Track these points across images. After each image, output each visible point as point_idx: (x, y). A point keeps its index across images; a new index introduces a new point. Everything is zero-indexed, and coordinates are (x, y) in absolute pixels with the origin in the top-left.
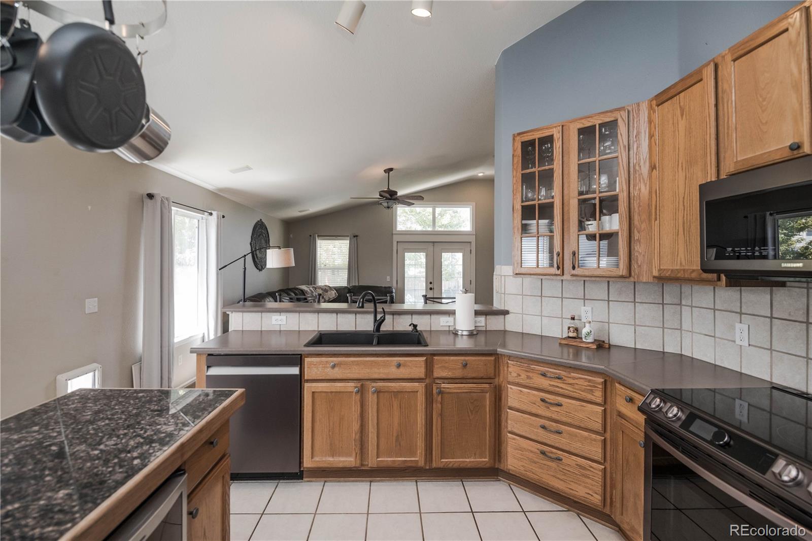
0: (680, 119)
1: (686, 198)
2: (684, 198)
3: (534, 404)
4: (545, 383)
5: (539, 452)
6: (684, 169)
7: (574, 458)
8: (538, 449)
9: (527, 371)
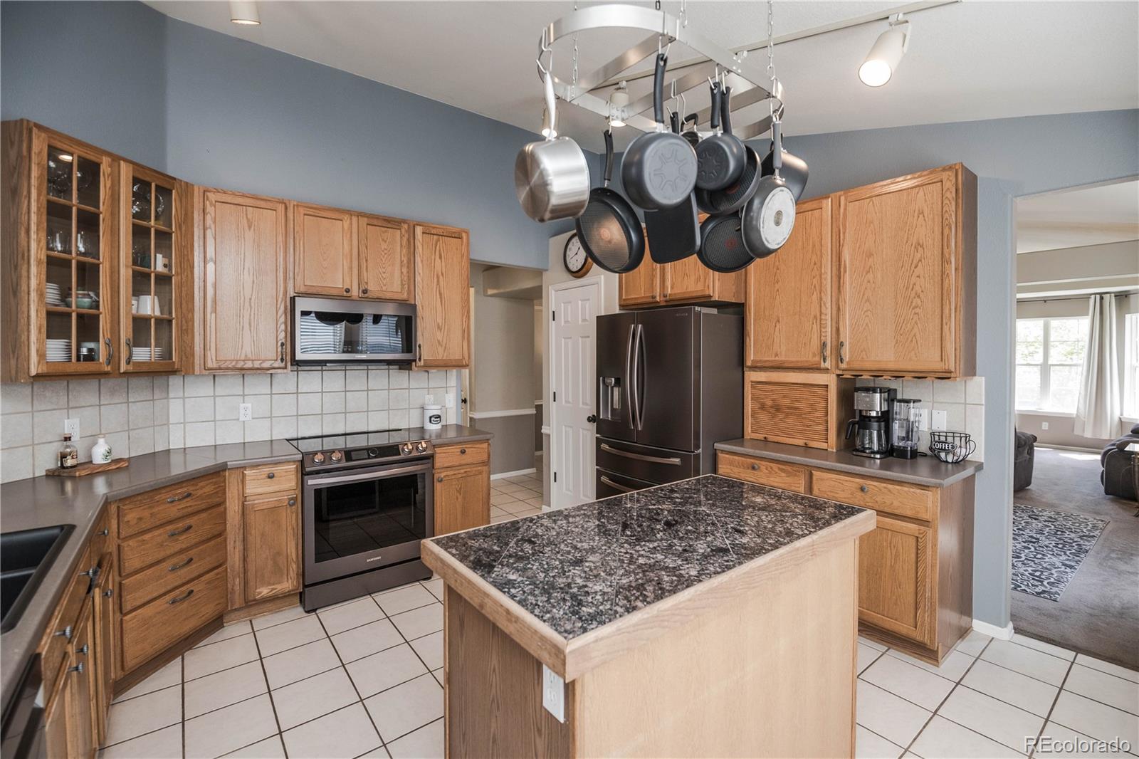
0: (246, 228)
1: (253, 300)
2: (250, 299)
3: (162, 545)
4: (174, 511)
5: (168, 605)
6: (251, 274)
7: (203, 578)
8: (167, 603)
9: (150, 507)
